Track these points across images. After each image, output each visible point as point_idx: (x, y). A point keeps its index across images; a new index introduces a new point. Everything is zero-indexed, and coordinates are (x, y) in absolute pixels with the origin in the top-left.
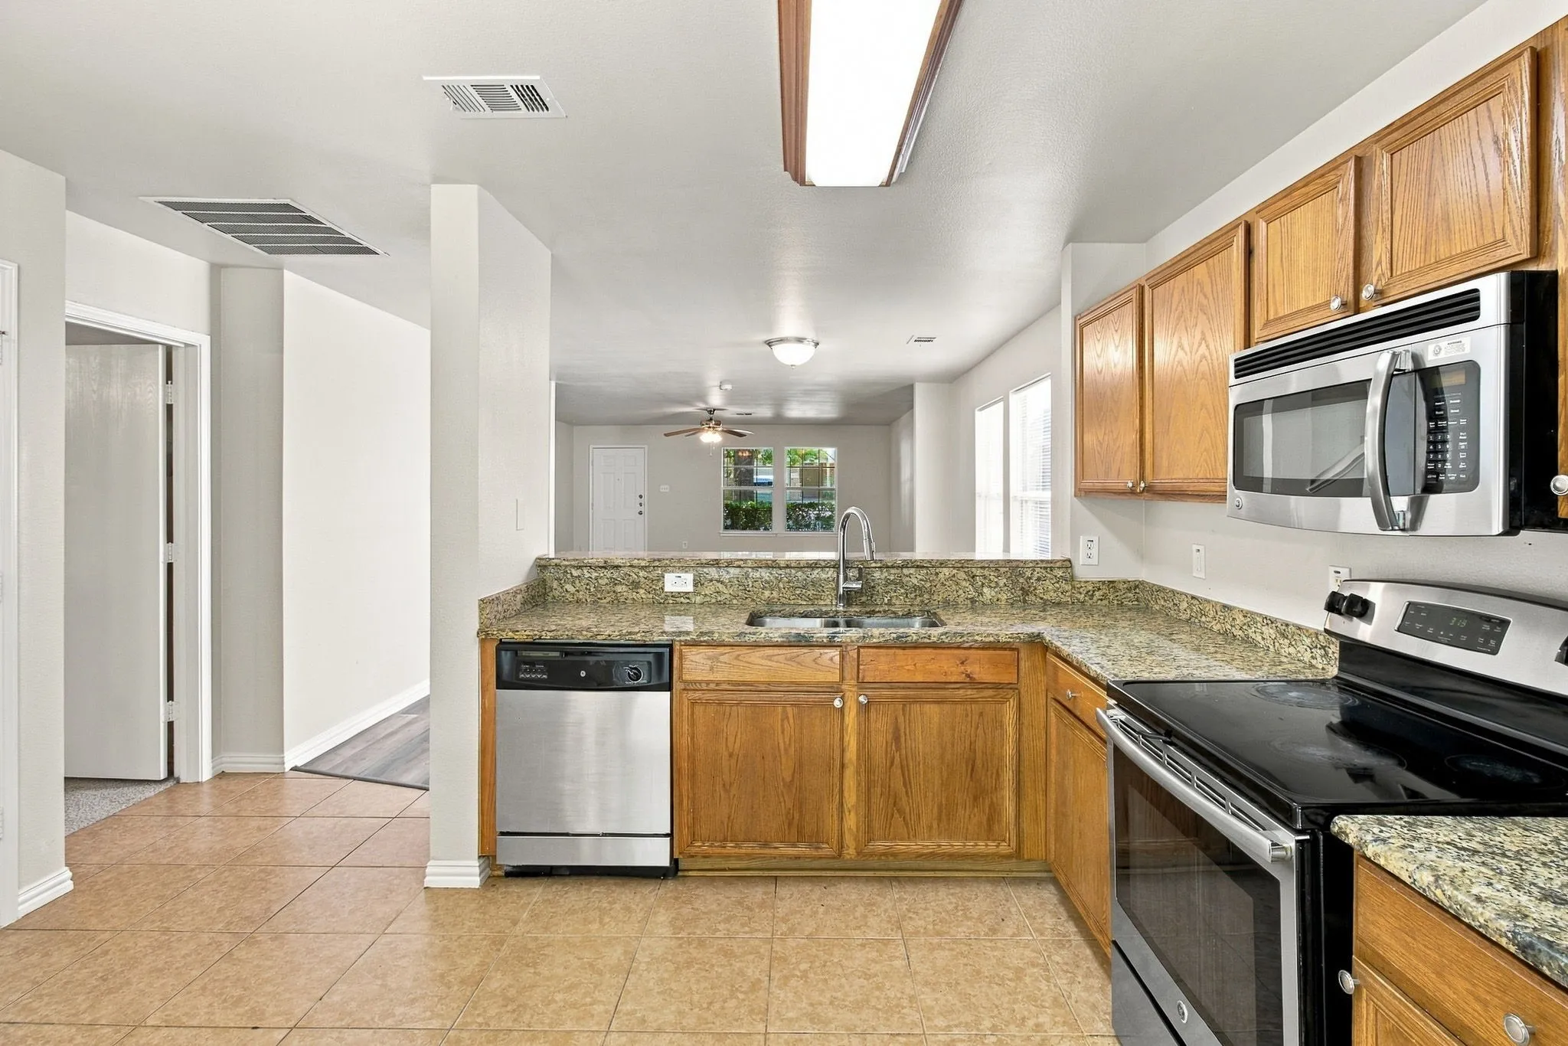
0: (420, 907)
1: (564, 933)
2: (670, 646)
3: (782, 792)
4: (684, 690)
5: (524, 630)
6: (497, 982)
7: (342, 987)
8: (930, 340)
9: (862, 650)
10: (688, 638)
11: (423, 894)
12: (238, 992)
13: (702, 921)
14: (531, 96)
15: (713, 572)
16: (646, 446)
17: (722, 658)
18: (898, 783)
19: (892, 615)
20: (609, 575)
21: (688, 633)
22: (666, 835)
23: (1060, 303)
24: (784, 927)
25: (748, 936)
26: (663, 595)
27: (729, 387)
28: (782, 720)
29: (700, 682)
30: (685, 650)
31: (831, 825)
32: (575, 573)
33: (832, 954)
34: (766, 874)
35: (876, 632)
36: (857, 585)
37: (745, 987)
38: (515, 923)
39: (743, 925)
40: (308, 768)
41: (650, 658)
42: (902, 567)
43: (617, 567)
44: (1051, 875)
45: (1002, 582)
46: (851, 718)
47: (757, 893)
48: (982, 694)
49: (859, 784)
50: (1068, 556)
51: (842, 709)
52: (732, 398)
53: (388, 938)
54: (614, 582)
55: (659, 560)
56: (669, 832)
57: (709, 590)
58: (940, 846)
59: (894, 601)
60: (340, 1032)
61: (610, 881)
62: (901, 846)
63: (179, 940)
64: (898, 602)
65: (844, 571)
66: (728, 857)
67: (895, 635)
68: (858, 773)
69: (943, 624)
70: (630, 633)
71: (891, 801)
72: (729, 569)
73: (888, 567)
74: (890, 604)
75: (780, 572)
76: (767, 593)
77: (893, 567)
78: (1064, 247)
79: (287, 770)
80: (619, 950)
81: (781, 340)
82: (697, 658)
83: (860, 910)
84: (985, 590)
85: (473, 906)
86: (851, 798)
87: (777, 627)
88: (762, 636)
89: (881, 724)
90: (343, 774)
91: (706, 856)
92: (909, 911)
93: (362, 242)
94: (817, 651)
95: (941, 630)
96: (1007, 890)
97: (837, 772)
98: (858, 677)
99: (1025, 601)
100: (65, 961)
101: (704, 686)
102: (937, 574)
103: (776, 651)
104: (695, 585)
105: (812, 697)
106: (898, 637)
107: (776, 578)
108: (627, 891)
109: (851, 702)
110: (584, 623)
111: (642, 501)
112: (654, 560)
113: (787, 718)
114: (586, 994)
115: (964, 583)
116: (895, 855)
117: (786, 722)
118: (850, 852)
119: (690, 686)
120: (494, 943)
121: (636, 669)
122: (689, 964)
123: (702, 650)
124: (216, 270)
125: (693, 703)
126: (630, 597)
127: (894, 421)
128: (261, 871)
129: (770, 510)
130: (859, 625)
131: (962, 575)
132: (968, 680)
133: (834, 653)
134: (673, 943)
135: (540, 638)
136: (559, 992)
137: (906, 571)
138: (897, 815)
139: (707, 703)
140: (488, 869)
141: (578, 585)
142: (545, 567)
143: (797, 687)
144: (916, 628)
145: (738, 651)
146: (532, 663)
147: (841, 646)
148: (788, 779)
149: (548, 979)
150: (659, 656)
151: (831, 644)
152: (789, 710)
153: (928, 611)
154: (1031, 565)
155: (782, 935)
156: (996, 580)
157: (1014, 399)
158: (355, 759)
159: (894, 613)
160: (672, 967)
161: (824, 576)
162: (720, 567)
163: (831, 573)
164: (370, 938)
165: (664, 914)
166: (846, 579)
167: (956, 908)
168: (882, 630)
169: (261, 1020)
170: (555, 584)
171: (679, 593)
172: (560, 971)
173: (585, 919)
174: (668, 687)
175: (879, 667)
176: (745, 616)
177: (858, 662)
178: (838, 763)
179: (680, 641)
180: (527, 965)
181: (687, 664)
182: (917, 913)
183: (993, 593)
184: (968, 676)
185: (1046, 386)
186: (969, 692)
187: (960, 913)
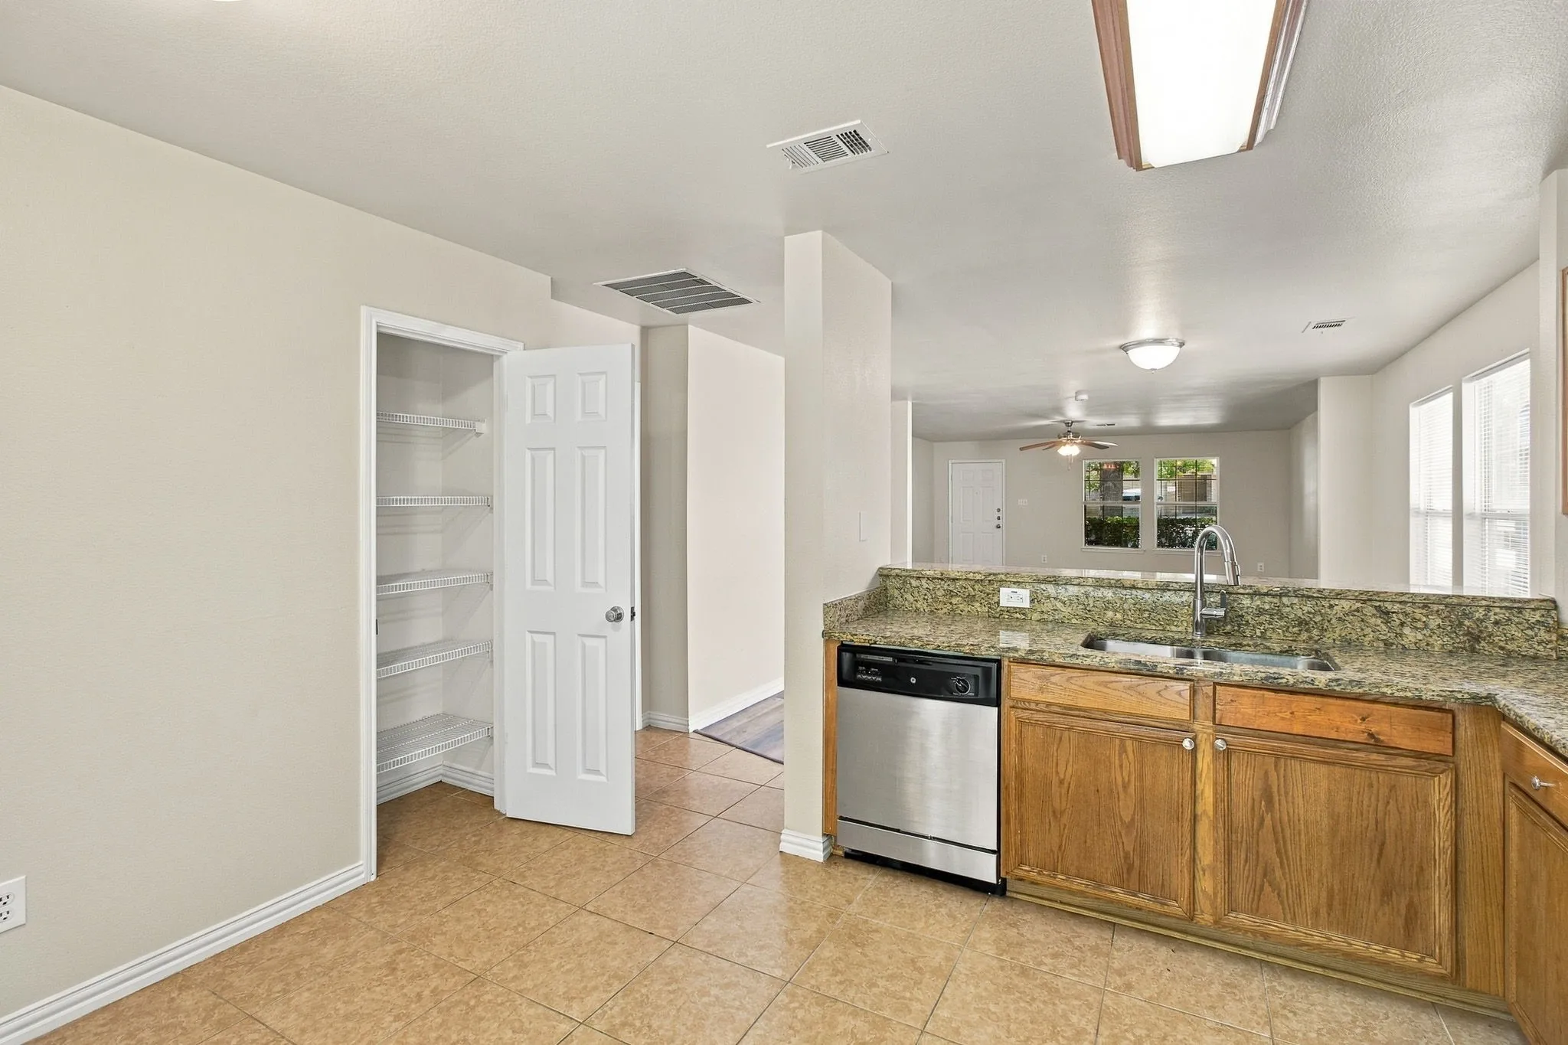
0: (776, 868)
1: (891, 923)
2: (999, 662)
3: (1120, 833)
4: (1013, 707)
5: (864, 634)
6: (828, 951)
7: (712, 919)
8: (1338, 324)
9: (1218, 687)
10: (1017, 656)
11: (778, 856)
12: (643, 901)
13: (1026, 949)
14: (855, 141)
15: (1051, 589)
16: (1004, 461)
17: (1053, 679)
18: (1269, 851)
19: (1265, 651)
20: (946, 587)
21: (1016, 650)
22: (993, 852)
23: (1538, 259)
24: (1119, 981)
25: (1076, 979)
26: (998, 610)
27: (1085, 397)
28: (1120, 755)
29: (1029, 701)
30: (1014, 667)
31: (1180, 882)
32: (914, 583)
33: (1175, 1028)
34: (1103, 917)
35: (1237, 668)
36: (1221, 612)
37: (1069, 1033)
38: (849, 902)
39: (1073, 966)
40: (703, 732)
41: (978, 672)
42: (1281, 596)
43: (954, 580)
44: (1510, 1018)
45: (1433, 624)
46: (1205, 762)
47: (1091, 936)
48: (1394, 763)
49: (1216, 842)
50: (1551, 595)
51: (1194, 751)
52: (1092, 408)
53: (748, 888)
54: (950, 594)
55: (994, 574)
56: (995, 848)
57: (1047, 606)
58: (1330, 939)
59: (1268, 634)
60: (708, 957)
61: (940, 885)
62: (1274, 927)
63: (611, 850)
64: (1274, 636)
65: (1202, 596)
66: (1058, 888)
67: (1263, 675)
68: (1215, 828)
69: (1337, 668)
70: (959, 645)
71: (1260, 870)
72: (1068, 587)
73: (1260, 594)
74: (1263, 636)
75: (1125, 592)
76: (1110, 614)
77: (1266, 594)
78: (1543, 179)
79: (691, 731)
80: (941, 954)
81: (1140, 344)
82: (1025, 676)
83: (1216, 989)
84: (1407, 630)
85: (815, 878)
86: (1206, 855)
87: (1119, 650)
88: (1098, 659)
89: (1245, 776)
90: (729, 742)
91: (1034, 883)
92: (1284, 1008)
93: (739, 295)
94: (1161, 684)
95: (1330, 675)
96: (1437, 1020)
97: (1187, 824)
98: (1214, 718)
99: (1473, 650)
100: (546, 847)
101: (1033, 706)
102: (1331, 607)
103: (1113, 677)
104: (1032, 601)
105: (1156, 733)
106: (1267, 678)
107: (1121, 599)
108: (954, 898)
109: (1208, 746)
110: (916, 632)
111: (1000, 514)
112: (990, 574)
113: (1126, 752)
114: (905, 988)
115: (1374, 619)
116: (1266, 936)
117: (1124, 756)
118: (1205, 918)
119: (1019, 704)
120: (830, 915)
121: (963, 680)
122: (1008, 989)
123: (1034, 669)
124: (645, 331)
125: (1021, 722)
126: (966, 609)
127: (1296, 423)
128: (668, 809)
129: (1137, 527)
130: (1221, 658)
131: (1369, 610)
132: (1372, 741)
133: (1185, 687)
134: (995, 962)
135: (875, 643)
136: (882, 978)
137: (1285, 600)
138: (1267, 888)
139: (1036, 724)
140: (831, 847)
141: (916, 594)
142: (887, 576)
143: (1137, 721)
144: (1299, 670)
145: (1069, 673)
146: (869, 665)
147: (1193, 680)
148: (1127, 820)
149: (872, 962)
150: (987, 672)
151: (1178, 676)
152: (1129, 743)
153: (1317, 651)
154: (1484, 603)
155: (1115, 988)
156: (1424, 619)
157: (1467, 389)
158: (741, 731)
159: (1268, 648)
160: (992, 987)
161: (1178, 600)
162: (1058, 584)
163: (1187, 597)
164: (736, 885)
165: (989, 932)
166: (1204, 605)
167: (1354, 1022)
168: (1247, 667)
169: (655, 928)
170: (896, 593)
171: (1015, 608)
172: (885, 959)
173: (912, 915)
174: (997, 703)
175: (1244, 709)
176: (1081, 637)
177: (1214, 700)
178: (1188, 815)
179: (1009, 658)
180: (856, 944)
181: (1015, 682)
182: (1295, 1014)
183: (1420, 637)
184: (1371, 735)
185: (1524, 367)
186: (1374, 756)
187: (1358, 1030)
